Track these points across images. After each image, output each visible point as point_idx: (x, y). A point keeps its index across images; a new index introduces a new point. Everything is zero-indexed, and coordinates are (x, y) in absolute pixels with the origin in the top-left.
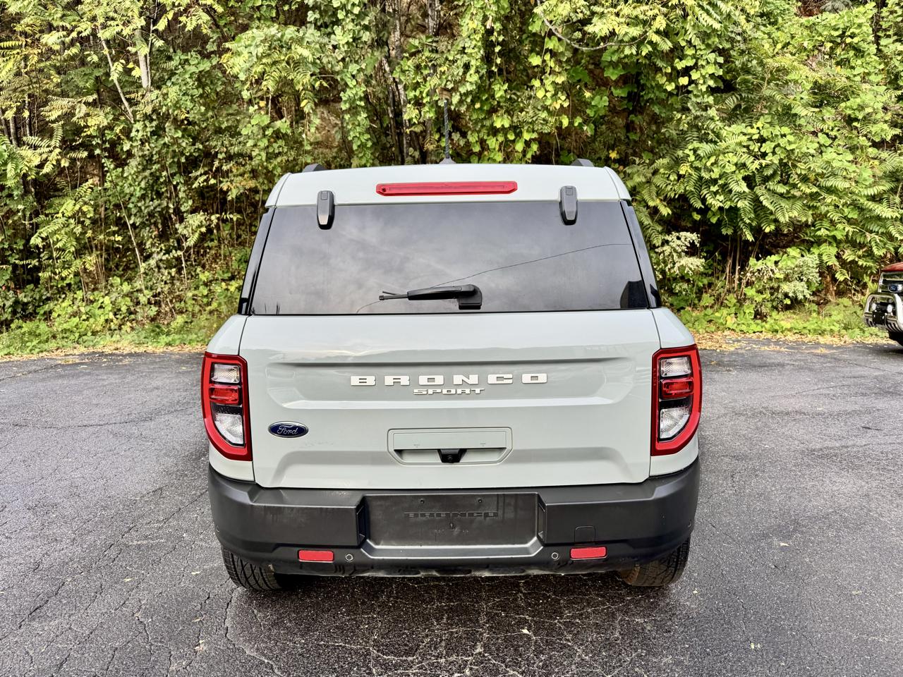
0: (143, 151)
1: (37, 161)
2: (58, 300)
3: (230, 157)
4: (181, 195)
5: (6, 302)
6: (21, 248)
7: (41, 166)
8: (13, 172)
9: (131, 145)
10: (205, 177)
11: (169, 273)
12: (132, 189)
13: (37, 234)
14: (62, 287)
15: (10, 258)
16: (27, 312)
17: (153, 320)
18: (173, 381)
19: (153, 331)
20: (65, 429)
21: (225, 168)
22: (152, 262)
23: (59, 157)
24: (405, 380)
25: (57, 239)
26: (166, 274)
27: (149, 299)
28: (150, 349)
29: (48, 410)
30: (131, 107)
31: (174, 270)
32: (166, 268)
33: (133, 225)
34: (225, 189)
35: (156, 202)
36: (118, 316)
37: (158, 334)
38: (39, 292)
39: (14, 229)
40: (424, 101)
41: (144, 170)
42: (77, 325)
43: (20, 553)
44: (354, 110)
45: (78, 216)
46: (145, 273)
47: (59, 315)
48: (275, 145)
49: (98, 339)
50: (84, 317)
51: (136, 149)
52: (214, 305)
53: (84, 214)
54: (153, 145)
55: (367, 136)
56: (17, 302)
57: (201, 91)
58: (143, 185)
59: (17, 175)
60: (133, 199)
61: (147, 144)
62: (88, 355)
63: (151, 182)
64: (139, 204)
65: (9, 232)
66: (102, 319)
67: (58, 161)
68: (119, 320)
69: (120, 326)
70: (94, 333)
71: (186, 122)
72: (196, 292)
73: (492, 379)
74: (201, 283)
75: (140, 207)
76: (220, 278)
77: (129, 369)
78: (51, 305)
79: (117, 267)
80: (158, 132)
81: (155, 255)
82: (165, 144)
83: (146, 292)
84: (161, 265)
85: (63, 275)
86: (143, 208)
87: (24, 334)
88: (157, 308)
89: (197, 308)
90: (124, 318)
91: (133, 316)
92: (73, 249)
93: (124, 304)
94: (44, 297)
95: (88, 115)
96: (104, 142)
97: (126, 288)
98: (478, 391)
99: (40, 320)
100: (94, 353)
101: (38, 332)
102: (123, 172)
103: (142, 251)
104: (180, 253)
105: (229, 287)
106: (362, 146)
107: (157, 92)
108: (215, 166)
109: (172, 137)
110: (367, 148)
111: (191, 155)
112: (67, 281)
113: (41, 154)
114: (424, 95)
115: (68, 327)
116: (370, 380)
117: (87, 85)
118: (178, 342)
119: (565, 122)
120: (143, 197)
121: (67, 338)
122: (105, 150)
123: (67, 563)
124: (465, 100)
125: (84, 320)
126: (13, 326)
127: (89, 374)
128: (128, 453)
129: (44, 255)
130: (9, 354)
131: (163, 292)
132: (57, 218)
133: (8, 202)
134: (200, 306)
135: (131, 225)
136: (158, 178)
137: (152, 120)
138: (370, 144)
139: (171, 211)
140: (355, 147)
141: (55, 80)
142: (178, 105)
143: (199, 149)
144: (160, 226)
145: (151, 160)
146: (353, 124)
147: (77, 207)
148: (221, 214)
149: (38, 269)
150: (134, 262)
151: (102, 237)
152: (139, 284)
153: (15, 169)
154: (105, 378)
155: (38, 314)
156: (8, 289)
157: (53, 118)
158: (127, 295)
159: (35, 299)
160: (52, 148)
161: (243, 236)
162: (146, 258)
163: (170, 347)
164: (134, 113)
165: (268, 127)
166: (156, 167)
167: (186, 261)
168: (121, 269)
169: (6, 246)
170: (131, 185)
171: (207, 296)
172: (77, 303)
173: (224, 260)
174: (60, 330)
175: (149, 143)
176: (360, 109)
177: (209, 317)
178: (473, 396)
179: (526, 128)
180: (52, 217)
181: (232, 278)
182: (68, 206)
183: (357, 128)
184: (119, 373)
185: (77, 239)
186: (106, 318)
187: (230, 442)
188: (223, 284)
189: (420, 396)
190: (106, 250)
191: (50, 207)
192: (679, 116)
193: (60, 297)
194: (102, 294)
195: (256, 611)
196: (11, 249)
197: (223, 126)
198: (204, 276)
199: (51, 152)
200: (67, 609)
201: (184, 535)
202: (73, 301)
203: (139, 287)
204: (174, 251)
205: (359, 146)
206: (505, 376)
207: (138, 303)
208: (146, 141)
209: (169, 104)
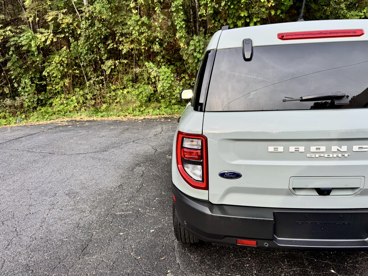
0: (86, 33)
1: (43, 39)
2: (54, 98)
3: (122, 35)
4: (102, 52)
5: (34, 99)
6: (39, 76)
7: (46, 41)
8: (34, 45)
9: (81, 31)
10: (112, 44)
11: (99, 86)
12: (82, 50)
13: (45, 71)
14: (56, 93)
15: (34, 81)
16: (43, 103)
17: (94, 106)
18: (109, 133)
19: (95, 111)
20: (71, 155)
21: (121, 40)
22: (92, 81)
23: (53, 37)
24: (302, 149)
25: (53, 72)
26: (98, 86)
27: (91, 97)
28: (95, 118)
29: (61, 147)
30: (80, 14)
31: (101, 85)
32: (97, 84)
33: (83, 66)
34: (121, 49)
35: (92, 56)
36: (79, 105)
37: (97, 112)
38: (47, 95)
39: (35, 69)
40: (209, 5)
41: (86, 42)
42: (63, 108)
43: (69, 218)
44: (177, 11)
45: (61, 63)
46: (88, 86)
47: (55, 105)
48: (142, 29)
49: (72, 114)
50: (65, 105)
51: (83, 33)
52: (118, 100)
53: (63, 62)
54: (90, 31)
55: (183, 22)
56: (38, 99)
57: (109, 5)
58: (86, 48)
59: (36, 45)
60: (83, 55)
61: (87, 30)
62: (70, 121)
63: (89, 47)
64: (85, 57)
65: (34, 70)
66: (73, 106)
67: (52, 39)
68: (80, 106)
69: (80, 108)
70: (70, 112)
71: (103, 20)
72: (110, 94)
73: (356, 148)
74: (112, 90)
75: (86, 58)
76: (120, 88)
77: (89, 127)
78: (52, 100)
79: (77, 83)
80: (92, 25)
81: (92, 79)
82: (94, 30)
83: (90, 94)
84: (95, 83)
85: (56, 88)
86: (87, 58)
87: (42, 112)
88: (95, 101)
89: (111, 101)
90: (81, 105)
91: (85, 105)
92: (60, 77)
93: (81, 100)
94: (49, 97)
95: (63, 18)
96: (70, 30)
97: (81, 92)
98: (346, 155)
99: (48, 106)
100: (72, 121)
101: (48, 111)
102: (78, 43)
103: (87, 77)
104: (103, 77)
105: (124, 92)
106: (181, 27)
107: (91, 6)
108: (117, 39)
109: (98, 27)
110: (183, 28)
111: (105, 34)
112: (58, 90)
113: (45, 36)
114: (208, 3)
115: (60, 109)
116: (281, 149)
117: (62, 5)
118: (106, 116)
119: (273, 13)
120: (86, 54)
121: (59, 114)
122: (70, 33)
123: (91, 224)
124: (227, 4)
125: (66, 106)
126: (38, 109)
127: (73, 130)
128: (101, 167)
129: (48, 80)
130: (38, 121)
131: (97, 94)
132: (52, 63)
133: (32, 57)
134: (112, 100)
135: (82, 66)
136: (92, 45)
137: (89, 20)
138: (184, 26)
139: (98, 59)
140: (178, 28)
141: (48, 3)
142: (101, 12)
143: (108, 32)
144: (94, 66)
145: (89, 37)
146: (177, 17)
147: (60, 59)
148: (120, 60)
149: (46, 85)
150: (84, 82)
151: (71, 71)
152: (86, 91)
153: (35, 43)
154: (80, 131)
155: (47, 104)
156: (35, 94)
157: (49, 20)
158: (82, 96)
159: (45, 98)
160: (49, 33)
161: (128, 70)
162: (89, 80)
163: (103, 118)
164: (82, 17)
165: (139, 21)
166: (91, 40)
167: (105, 81)
168: (79, 85)
169: (33, 76)
170: (81, 49)
171: (115, 96)
172: (63, 99)
173: (120, 80)
174: (56, 110)
175: (88, 30)
176: (180, 10)
177: (116, 104)
178: (343, 158)
179: (255, 16)
180: (51, 63)
181: (124, 88)
182: (57, 59)
183: (179, 19)
184: (86, 130)
185: (61, 72)
186: (74, 105)
187: (194, 179)
188: (121, 90)
189: (311, 158)
190: (72, 77)
191: (49, 59)
192: (326, 8)
193: (55, 97)
194: (72, 95)
195: (189, 254)
196: (35, 77)
197: (119, 21)
198: (113, 87)
199: (49, 35)
200: (98, 249)
201: (140, 209)
202: (60, 98)
203: (86, 92)
204: (100, 77)
205: (180, 27)
206: (364, 147)
207: (87, 99)
208: (87, 29)
209: (97, 12)
